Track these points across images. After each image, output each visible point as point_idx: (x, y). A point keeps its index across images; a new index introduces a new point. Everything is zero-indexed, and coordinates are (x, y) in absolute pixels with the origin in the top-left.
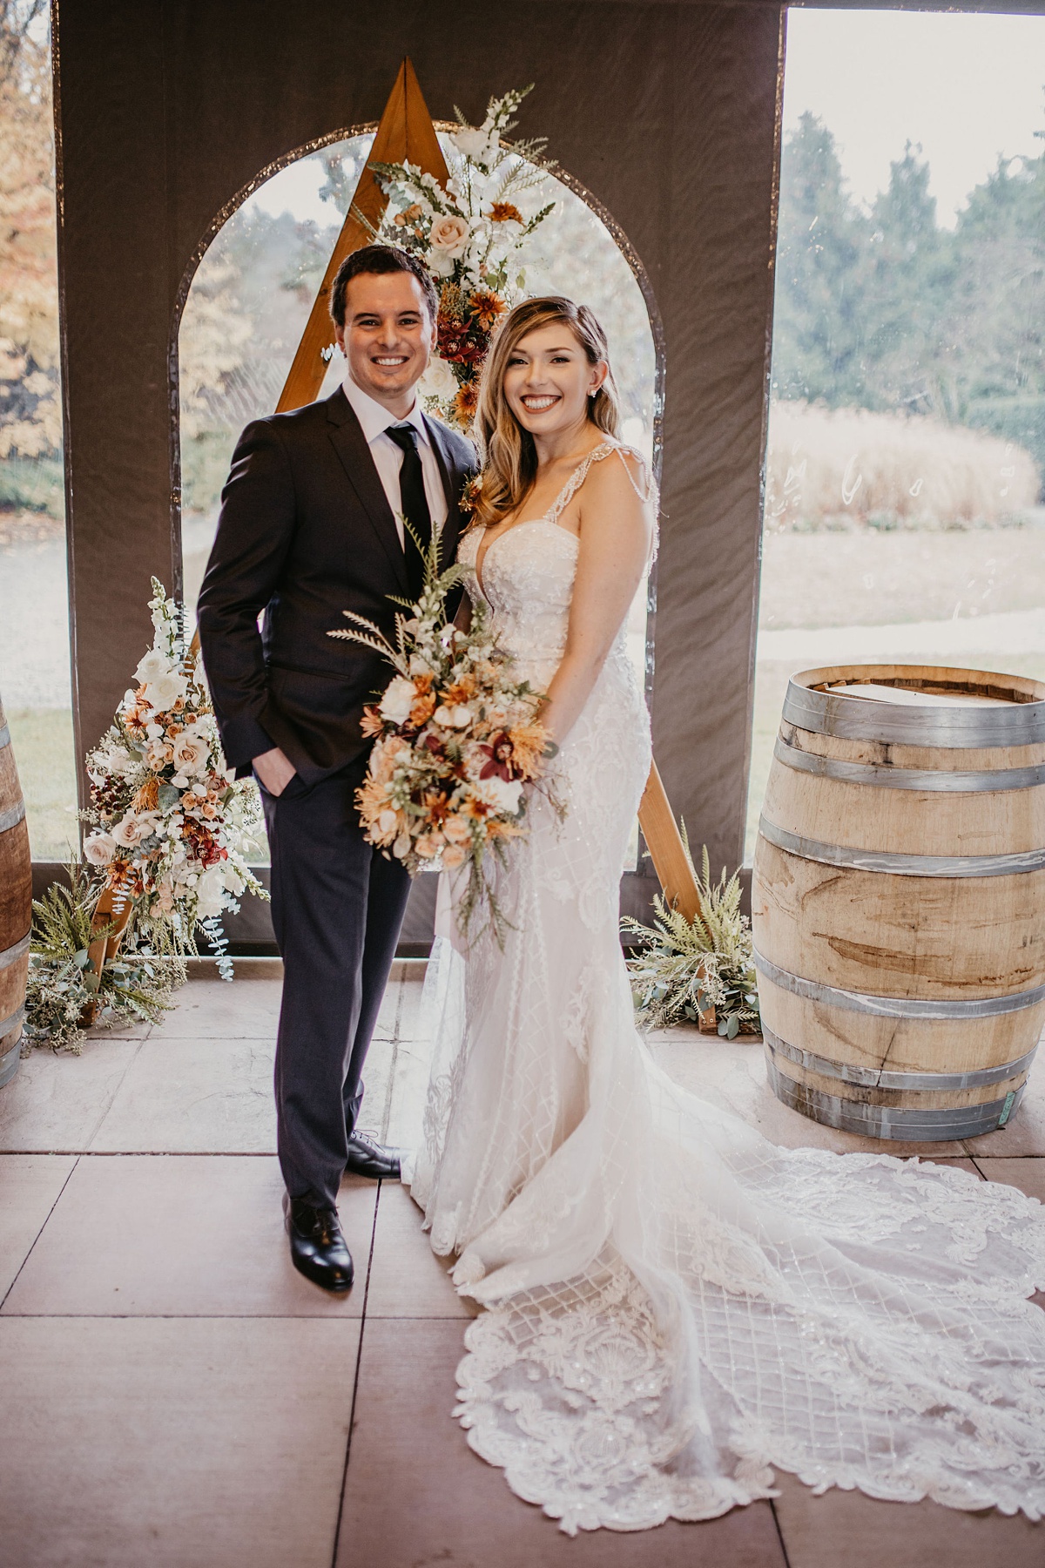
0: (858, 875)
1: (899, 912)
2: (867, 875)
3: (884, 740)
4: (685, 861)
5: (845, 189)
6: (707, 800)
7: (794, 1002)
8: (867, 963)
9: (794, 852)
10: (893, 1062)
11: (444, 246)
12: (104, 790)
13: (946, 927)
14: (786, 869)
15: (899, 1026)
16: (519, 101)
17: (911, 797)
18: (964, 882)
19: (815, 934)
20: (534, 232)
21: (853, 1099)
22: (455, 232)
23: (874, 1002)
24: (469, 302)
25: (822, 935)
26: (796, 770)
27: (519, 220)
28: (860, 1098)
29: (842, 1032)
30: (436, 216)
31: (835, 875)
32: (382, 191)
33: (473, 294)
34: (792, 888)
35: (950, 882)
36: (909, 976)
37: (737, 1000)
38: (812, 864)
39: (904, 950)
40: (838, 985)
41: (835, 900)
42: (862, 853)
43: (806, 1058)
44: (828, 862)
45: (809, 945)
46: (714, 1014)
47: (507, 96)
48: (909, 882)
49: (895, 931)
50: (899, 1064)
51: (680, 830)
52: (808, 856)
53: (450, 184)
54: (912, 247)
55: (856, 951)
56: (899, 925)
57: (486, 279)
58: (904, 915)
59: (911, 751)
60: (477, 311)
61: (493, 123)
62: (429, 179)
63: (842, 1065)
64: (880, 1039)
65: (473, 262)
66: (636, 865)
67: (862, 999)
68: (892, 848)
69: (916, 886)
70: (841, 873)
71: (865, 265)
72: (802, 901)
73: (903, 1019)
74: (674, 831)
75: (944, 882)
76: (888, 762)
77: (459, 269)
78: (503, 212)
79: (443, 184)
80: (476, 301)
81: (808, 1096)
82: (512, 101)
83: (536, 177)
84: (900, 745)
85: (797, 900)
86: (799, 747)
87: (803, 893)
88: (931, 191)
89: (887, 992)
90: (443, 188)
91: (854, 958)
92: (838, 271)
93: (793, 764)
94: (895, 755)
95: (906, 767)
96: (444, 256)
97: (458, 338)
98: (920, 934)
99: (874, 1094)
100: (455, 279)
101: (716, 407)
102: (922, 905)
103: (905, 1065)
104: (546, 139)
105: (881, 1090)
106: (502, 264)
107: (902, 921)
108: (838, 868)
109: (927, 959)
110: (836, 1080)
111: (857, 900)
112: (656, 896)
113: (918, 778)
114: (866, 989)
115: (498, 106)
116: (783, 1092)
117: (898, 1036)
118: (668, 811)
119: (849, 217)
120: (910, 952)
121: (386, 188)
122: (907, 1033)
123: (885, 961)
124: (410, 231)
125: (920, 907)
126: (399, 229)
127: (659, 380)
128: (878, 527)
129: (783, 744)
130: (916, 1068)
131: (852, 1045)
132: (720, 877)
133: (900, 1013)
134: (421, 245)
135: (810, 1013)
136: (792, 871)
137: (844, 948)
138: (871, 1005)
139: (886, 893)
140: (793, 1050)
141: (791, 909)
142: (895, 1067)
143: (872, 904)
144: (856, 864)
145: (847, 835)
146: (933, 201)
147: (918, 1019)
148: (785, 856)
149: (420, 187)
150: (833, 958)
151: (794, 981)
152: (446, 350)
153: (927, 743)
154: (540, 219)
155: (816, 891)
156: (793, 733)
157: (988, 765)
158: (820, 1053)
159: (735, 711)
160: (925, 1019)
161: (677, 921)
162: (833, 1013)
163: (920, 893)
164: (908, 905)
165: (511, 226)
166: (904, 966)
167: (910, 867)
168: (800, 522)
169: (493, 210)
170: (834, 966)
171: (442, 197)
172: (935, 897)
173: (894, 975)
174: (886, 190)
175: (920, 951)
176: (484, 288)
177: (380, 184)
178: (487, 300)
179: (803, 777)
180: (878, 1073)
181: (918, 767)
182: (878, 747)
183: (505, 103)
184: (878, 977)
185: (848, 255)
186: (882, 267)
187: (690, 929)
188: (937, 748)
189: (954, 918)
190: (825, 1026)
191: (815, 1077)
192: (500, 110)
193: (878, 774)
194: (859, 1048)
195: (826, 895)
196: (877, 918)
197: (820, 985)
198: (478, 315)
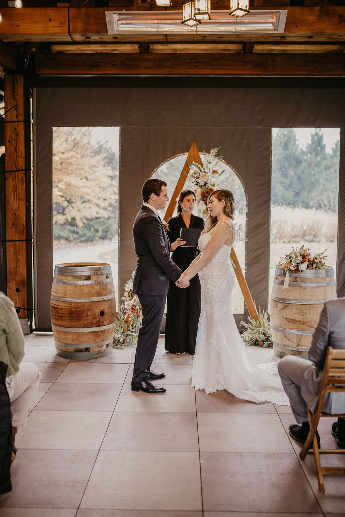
0: (291, 304)
1: (300, 312)
2: (293, 305)
3: (296, 276)
4: (255, 309)
5: (297, 143)
6: (259, 297)
7: (279, 333)
8: (294, 323)
9: (278, 301)
10: (300, 345)
11: (203, 179)
12: (130, 292)
13: (310, 315)
14: (276, 305)
15: (301, 337)
16: (218, 150)
17: (301, 288)
18: (313, 305)
19: (283, 318)
20: (221, 175)
21: (292, 354)
22: (205, 176)
23: (296, 331)
24: (208, 190)
25: (284, 318)
26: (278, 284)
27: (218, 173)
28: (294, 354)
29: (289, 339)
30: (201, 173)
31: (286, 305)
32: (189, 168)
33: (209, 188)
34: (278, 308)
35: (310, 305)
36: (302, 325)
37: (267, 339)
38: (282, 303)
39: (301, 320)
40: (288, 328)
41: (287, 310)
42: (292, 300)
43: (282, 346)
44: (285, 302)
45: (282, 320)
46: (262, 343)
47: (215, 149)
48: (302, 305)
49: (299, 316)
50: (302, 345)
51: (254, 302)
52: (281, 302)
53: (203, 167)
54: (319, 158)
55: (291, 321)
56: (300, 315)
57: (211, 185)
58: (301, 313)
59: (301, 279)
60: (209, 192)
61: (212, 154)
62: (199, 166)
63: (289, 346)
64: (297, 340)
65: (209, 182)
66: (243, 312)
67: (293, 331)
68: (298, 299)
69: (303, 306)
70: (288, 304)
71: (304, 165)
72: (280, 311)
73: (302, 335)
74: (252, 302)
75: (309, 305)
76: (296, 281)
77: (206, 183)
78: (214, 172)
79: (202, 166)
80: (209, 190)
81: (283, 354)
82: (216, 150)
83: (221, 164)
84: (299, 278)
85: (279, 311)
86: (278, 279)
87: (280, 309)
88: (324, 142)
89: (298, 329)
90: (202, 167)
91: (291, 322)
92: (296, 167)
93: (277, 283)
94: (298, 280)
95: (300, 282)
96: (203, 181)
97: (206, 197)
98: (304, 317)
99: (297, 352)
100: (205, 185)
101: (260, 210)
102: (304, 310)
103: (303, 345)
104: (222, 156)
105: (298, 351)
106: (214, 182)
107: (300, 314)
108: (287, 303)
109: (306, 322)
110: (289, 350)
111: (291, 310)
112: (249, 316)
113: (303, 284)
114: (294, 329)
115: (213, 151)
116: (278, 355)
117: (301, 339)
118: (251, 298)
119: (299, 151)
120: (303, 320)
121: (190, 167)
122: (303, 338)
123: (297, 323)
124: (196, 176)
125: (304, 311)
126: (193, 176)
127: (247, 205)
128: (308, 241)
129: (275, 279)
130: (305, 346)
131: (291, 341)
132: (263, 312)
133: (301, 334)
134: (198, 178)
135: (282, 335)
136: (278, 305)
137: (289, 320)
138: (295, 332)
139: (297, 308)
140: (279, 345)
141: (278, 313)
142: (301, 346)
143: (294, 310)
144: (291, 302)
145: (289, 296)
146: (325, 145)
147: (305, 335)
148: (276, 302)
149: (197, 167)
150: (287, 323)
151: (279, 329)
152: (203, 199)
153: (304, 277)
154: (222, 173)
155: (283, 309)
156: (277, 277)
157: (317, 281)
158: (285, 344)
159: (265, 277)
160: (307, 335)
161: (254, 322)
162: (287, 335)
163: (304, 308)
164: (302, 310)
165: (216, 175)
166: (301, 323)
167: (302, 302)
168: (285, 240)
169: (212, 171)
170: (287, 324)
171: (202, 169)
172: (307, 308)
173: (299, 325)
174: (310, 142)
175: (305, 320)
176: (211, 187)
177: (189, 166)
178: (212, 189)
179: (279, 285)
180: (297, 347)
181: (303, 282)
182: (294, 278)
183: (214, 150)
184: (296, 326)
185: (299, 162)
186: (309, 165)
187: (257, 323)
188: (306, 278)
189: (311, 313)
190: (286, 338)
191: (284, 350)
192: (214, 151)
193: (295, 284)
194: (293, 342)
195: (285, 309)
196: (295, 313)
197: (284, 329)
198: (210, 193)
